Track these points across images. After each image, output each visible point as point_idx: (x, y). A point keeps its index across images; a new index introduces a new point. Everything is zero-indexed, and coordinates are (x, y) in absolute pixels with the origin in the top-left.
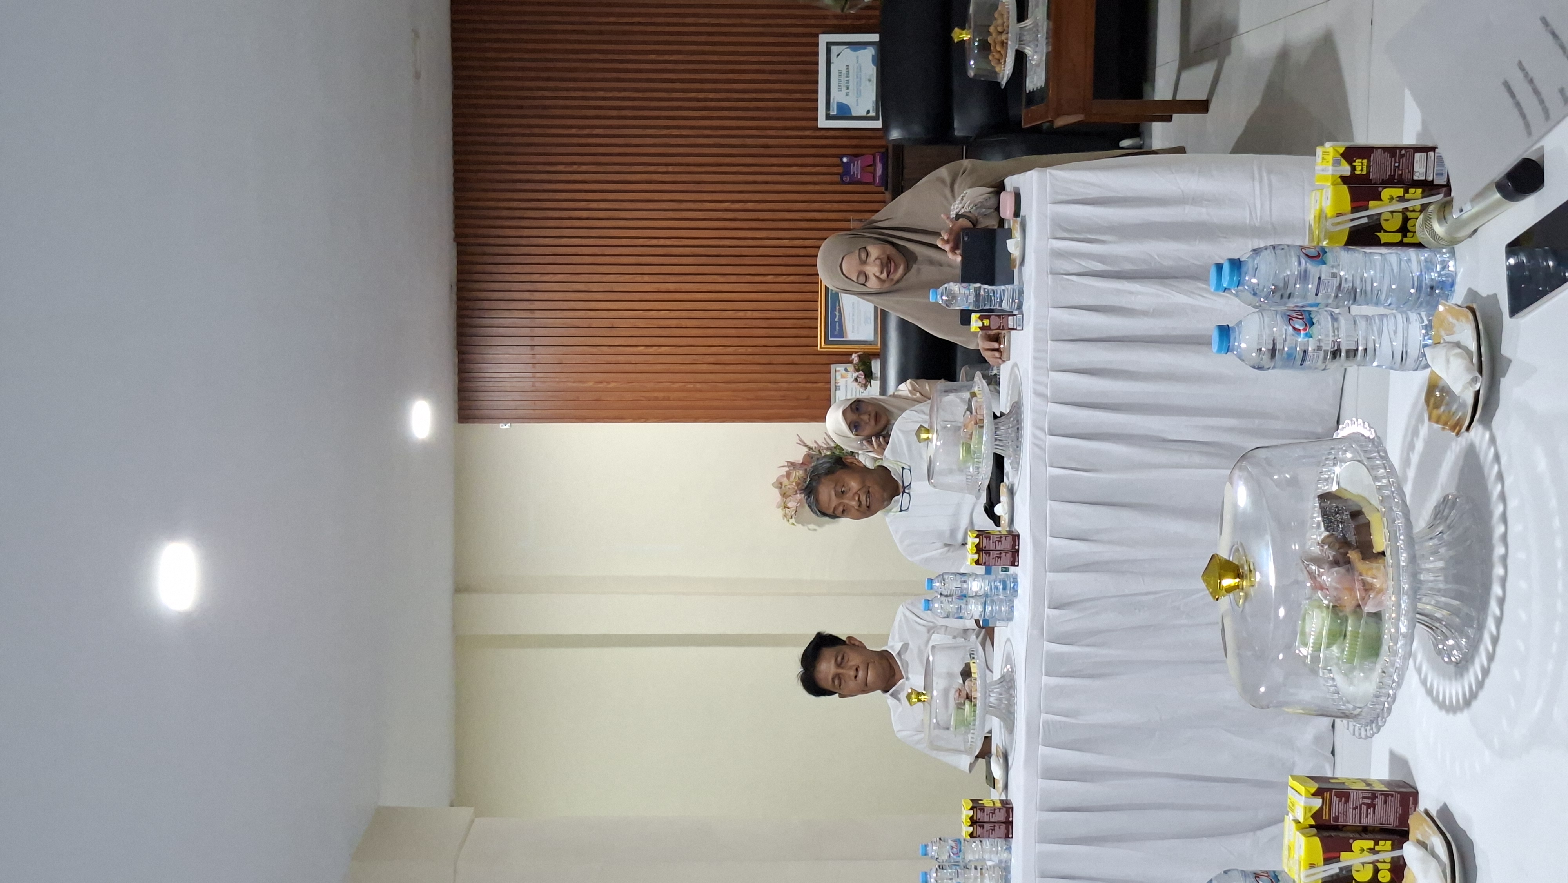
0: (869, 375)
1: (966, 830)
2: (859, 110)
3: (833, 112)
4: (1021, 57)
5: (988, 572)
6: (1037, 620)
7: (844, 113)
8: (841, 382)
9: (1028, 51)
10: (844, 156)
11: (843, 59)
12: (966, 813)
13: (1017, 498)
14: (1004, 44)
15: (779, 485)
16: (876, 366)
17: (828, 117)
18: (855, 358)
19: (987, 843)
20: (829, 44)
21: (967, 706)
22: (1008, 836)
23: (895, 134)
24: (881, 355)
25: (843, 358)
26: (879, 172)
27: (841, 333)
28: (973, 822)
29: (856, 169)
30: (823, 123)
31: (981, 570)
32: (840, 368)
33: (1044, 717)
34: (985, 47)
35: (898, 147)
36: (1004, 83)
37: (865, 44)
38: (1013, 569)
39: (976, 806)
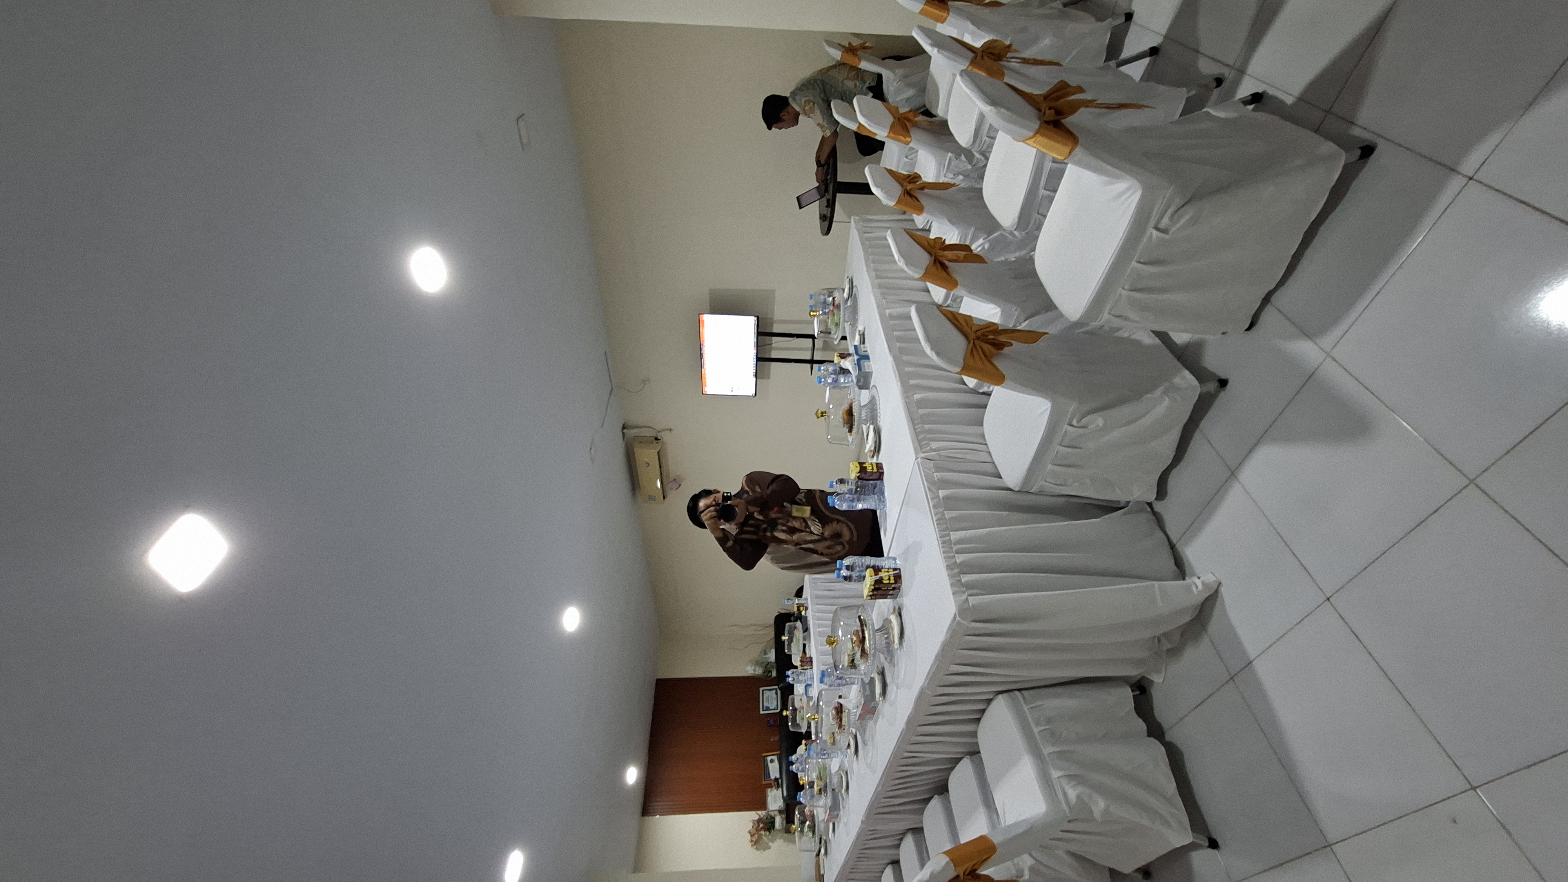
2: (771, 708)
3: (765, 709)
7: (768, 709)
8: (771, 794)
11: (767, 693)
17: (763, 710)
18: (774, 785)
20: (763, 691)
25: (771, 785)
27: (770, 778)
32: (771, 789)
37: (773, 689)
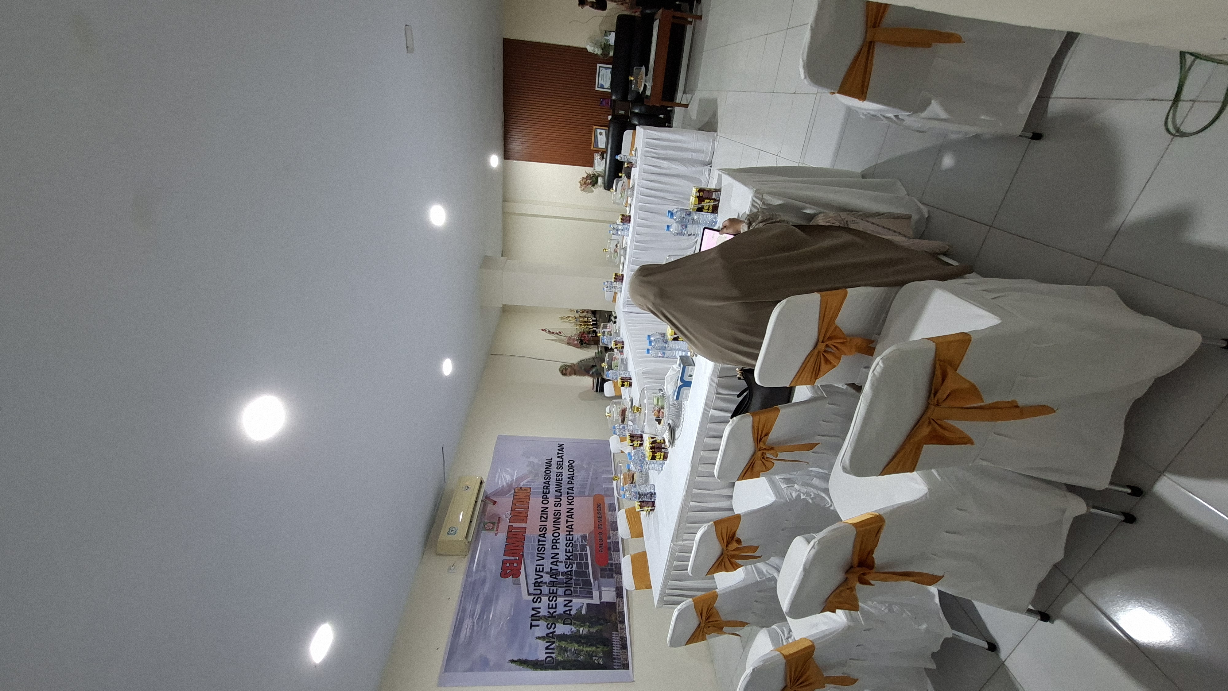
0: (603, 158)
1: (613, 280)
2: (606, 86)
3: (599, 86)
4: (645, 86)
5: (623, 224)
6: (633, 236)
7: (602, 87)
8: (596, 158)
9: (647, 85)
10: (601, 99)
11: (603, 71)
12: (614, 276)
13: (632, 207)
14: (642, 82)
15: (580, 182)
16: (605, 155)
18: (600, 152)
19: (618, 283)
20: (600, 67)
21: (616, 253)
22: (622, 282)
23: (614, 98)
24: (606, 152)
25: (597, 152)
26: (609, 104)
27: (598, 146)
28: (615, 278)
29: (604, 103)
30: (597, 89)
31: (621, 224)
32: (597, 154)
33: (632, 258)
34: (637, 83)
35: (614, 101)
36: (640, 92)
37: (609, 68)
38: (629, 224)
39: (616, 275)
